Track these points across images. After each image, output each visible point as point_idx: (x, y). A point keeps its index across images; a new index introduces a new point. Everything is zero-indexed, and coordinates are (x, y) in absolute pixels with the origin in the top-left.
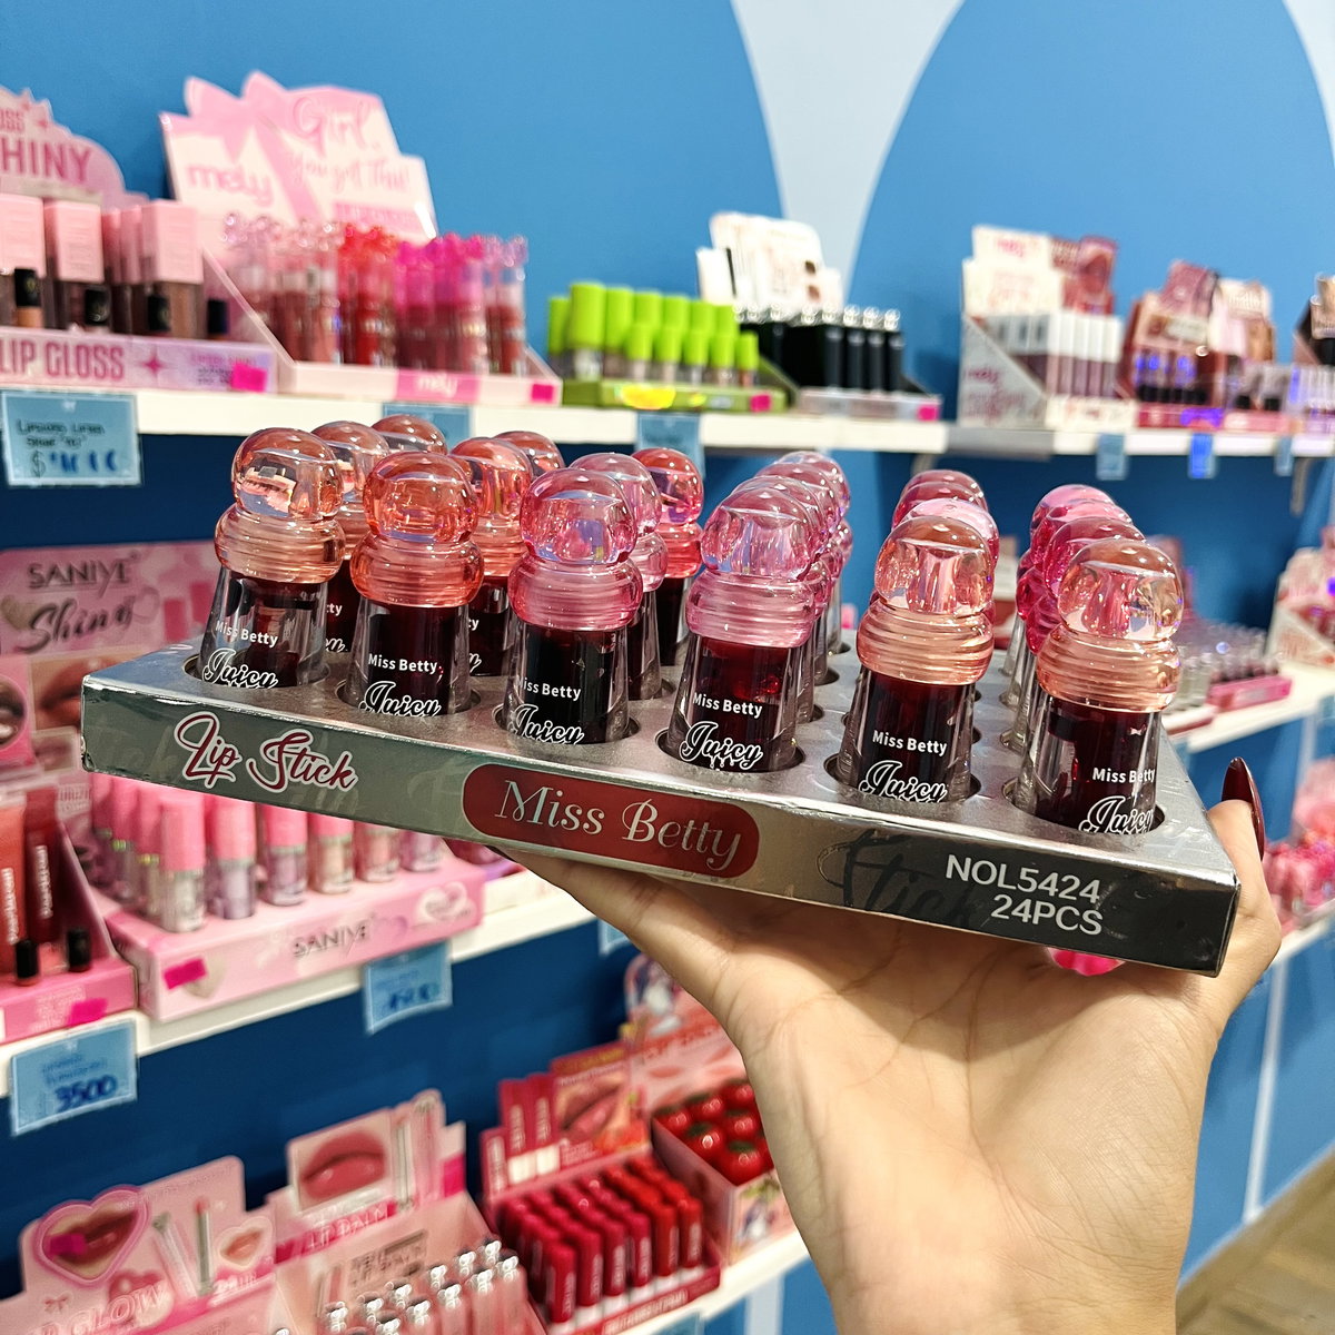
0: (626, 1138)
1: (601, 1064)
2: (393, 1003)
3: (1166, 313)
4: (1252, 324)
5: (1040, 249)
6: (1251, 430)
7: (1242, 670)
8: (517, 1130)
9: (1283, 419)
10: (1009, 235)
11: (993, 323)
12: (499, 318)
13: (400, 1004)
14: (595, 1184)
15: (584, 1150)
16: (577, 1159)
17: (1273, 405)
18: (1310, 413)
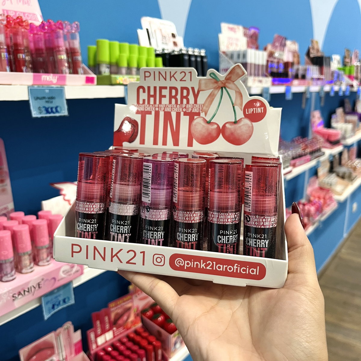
0: (134, 323)
1: (124, 302)
2: (53, 307)
3: (273, 50)
4: (294, 53)
5: (240, 30)
6: (300, 85)
7: (298, 155)
8: (99, 328)
9: (306, 81)
10: (231, 26)
11: (228, 53)
12: (71, 53)
13: (56, 307)
14: (125, 340)
15: (121, 330)
16: (118, 333)
17: (304, 77)
18: (313, 79)
